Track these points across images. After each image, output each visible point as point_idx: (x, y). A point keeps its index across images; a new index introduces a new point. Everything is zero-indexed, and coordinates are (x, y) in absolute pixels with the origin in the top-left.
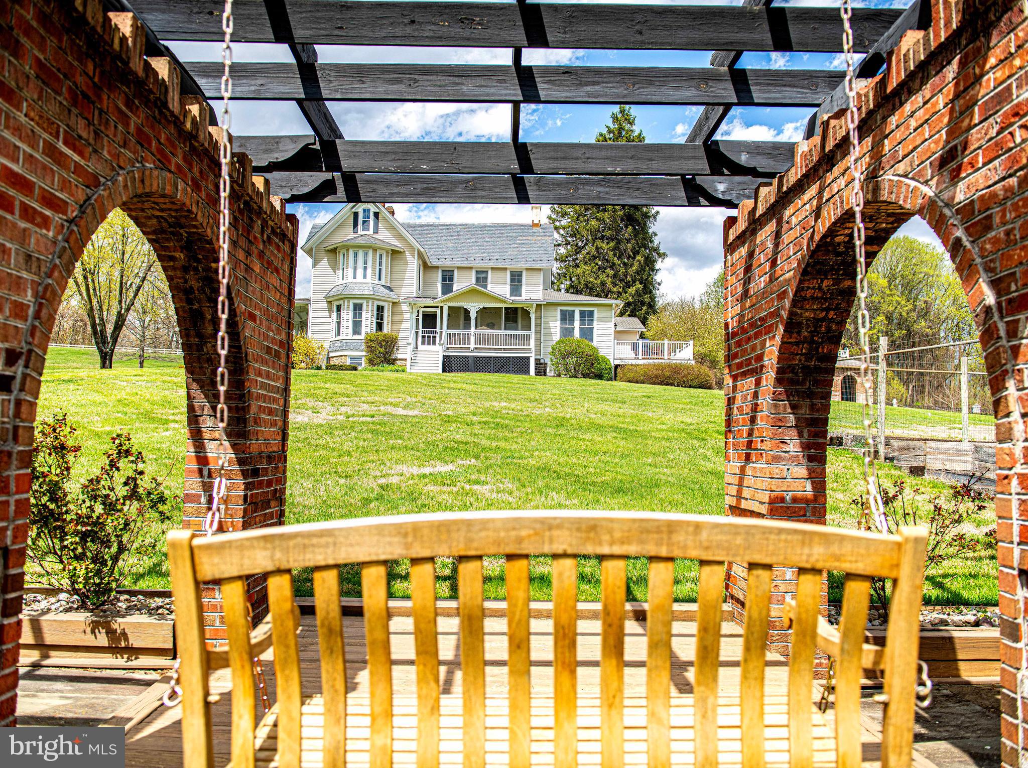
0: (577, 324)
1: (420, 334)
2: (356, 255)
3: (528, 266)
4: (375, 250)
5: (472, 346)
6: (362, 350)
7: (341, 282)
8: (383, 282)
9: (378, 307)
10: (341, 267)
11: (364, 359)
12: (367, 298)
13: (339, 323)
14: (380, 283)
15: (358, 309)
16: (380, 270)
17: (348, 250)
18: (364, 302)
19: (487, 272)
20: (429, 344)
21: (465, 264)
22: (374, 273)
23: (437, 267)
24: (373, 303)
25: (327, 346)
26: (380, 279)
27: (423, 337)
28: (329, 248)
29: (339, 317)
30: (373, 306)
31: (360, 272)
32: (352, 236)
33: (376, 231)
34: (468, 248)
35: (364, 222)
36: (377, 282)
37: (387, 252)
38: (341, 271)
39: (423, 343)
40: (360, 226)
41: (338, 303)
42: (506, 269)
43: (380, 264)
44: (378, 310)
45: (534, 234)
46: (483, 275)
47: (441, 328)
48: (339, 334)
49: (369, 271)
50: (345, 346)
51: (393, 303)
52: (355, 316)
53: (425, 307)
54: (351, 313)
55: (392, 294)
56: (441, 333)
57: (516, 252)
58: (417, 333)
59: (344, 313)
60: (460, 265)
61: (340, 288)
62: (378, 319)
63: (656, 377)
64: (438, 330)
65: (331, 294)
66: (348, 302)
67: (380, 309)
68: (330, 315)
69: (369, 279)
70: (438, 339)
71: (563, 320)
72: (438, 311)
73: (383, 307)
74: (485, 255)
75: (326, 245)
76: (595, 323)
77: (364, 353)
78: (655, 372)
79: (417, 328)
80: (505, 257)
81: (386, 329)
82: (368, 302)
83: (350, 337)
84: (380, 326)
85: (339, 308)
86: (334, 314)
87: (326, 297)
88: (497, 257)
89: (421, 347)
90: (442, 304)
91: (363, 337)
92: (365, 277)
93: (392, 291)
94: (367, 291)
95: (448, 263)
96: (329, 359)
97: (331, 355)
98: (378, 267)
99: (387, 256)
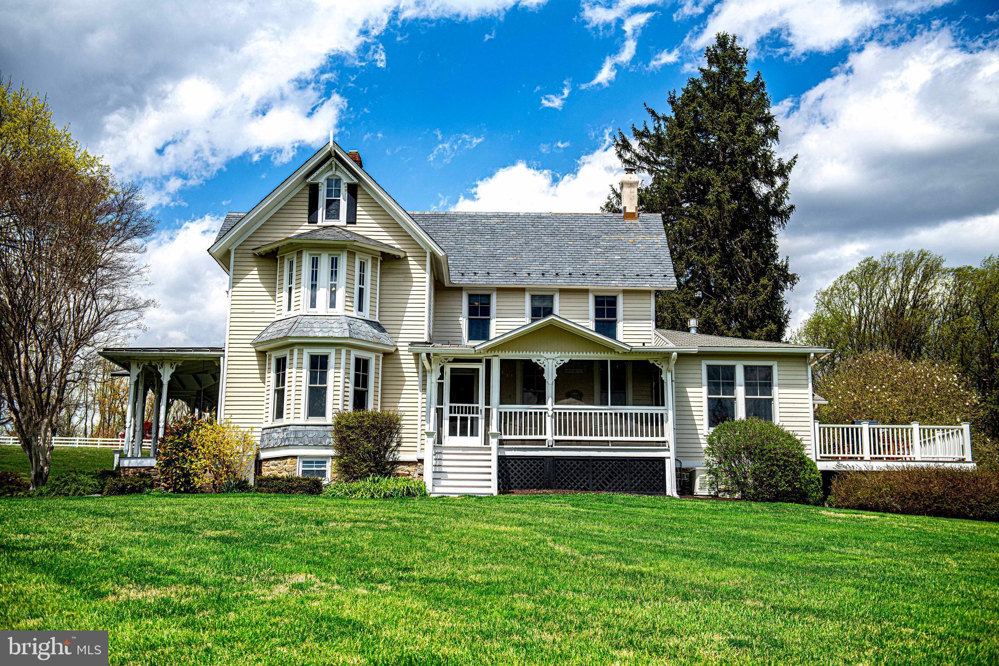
0: (740, 393)
1: (446, 414)
2: (315, 263)
3: (629, 285)
4: (352, 254)
5: (549, 436)
6: (327, 447)
7: (285, 313)
8: (366, 314)
9: (358, 360)
10: (286, 286)
11: (329, 464)
12: (337, 345)
13: (280, 394)
14: (360, 315)
15: (319, 365)
16: (361, 291)
17: (300, 253)
18: (332, 353)
19: (551, 298)
20: (463, 433)
21: (512, 283)
22: (349, 297)
23: (459, 289)
24: (348, 353)
25: (256, 438)
26: (360, 309)
27: (453, 420)
28: (262, 250)
29: (281, 379)
30: (348, 359)
31: (323, 294)
32: (306, 228)
33: (352, 219)
34: (513, 255)
35: (329, 203)
36: (355, 314)
37: (374, 259)
38: (285, 294)
39: (453, 432)
40: (321, 212)
41: (280, 354)
42: (586, 291)
43: (362, 281)
44: (357, 368)
45: (629, 230)
46: (545, 304)
47: (488, 402)
48: (279, 414)
49: (341, 294)
50: (296, 436)
51: (386, 354)
52: (313, 379)
53: (456, 360)
54: (305, 373)
55: (384, 337)
56: (488, 411)
57: (602, 261)
58: (439, 412)
59: (291, 373)
60: (503, 284)
61: (284, 326)
62: (357, 384)
63: (916, 496)
64: (481, 405)
65: (266, 336)
66: (301, 353)
67: (362, 366)
68: (263, 378)
69: (339, 309)
70: (481, 423)
71: (713, 387)
72: (482, 367)
73: (366, 362)
74: (547, 267)
75: (258, 244)
76: (776, 390)
77: (331, 452)
78: (914, 488)
79: (440, 401)
80: (585, 269)
81: (373, 405)
82: (338, 352)
83: (302, 419)
84: (360, 400)
85: (281, 365)
86: (272, 376)
87: (255, 344)
88: (569, 269)
89: (449, 441)
90: (489, 355)
91: (329, 419)
92: (333, 305)
93: (383, 330)
94: (338, 331)
95: (481, 281)
96: (259, 463)
97: (264, 455)
98: (357, 286)
99: (374, 266)
